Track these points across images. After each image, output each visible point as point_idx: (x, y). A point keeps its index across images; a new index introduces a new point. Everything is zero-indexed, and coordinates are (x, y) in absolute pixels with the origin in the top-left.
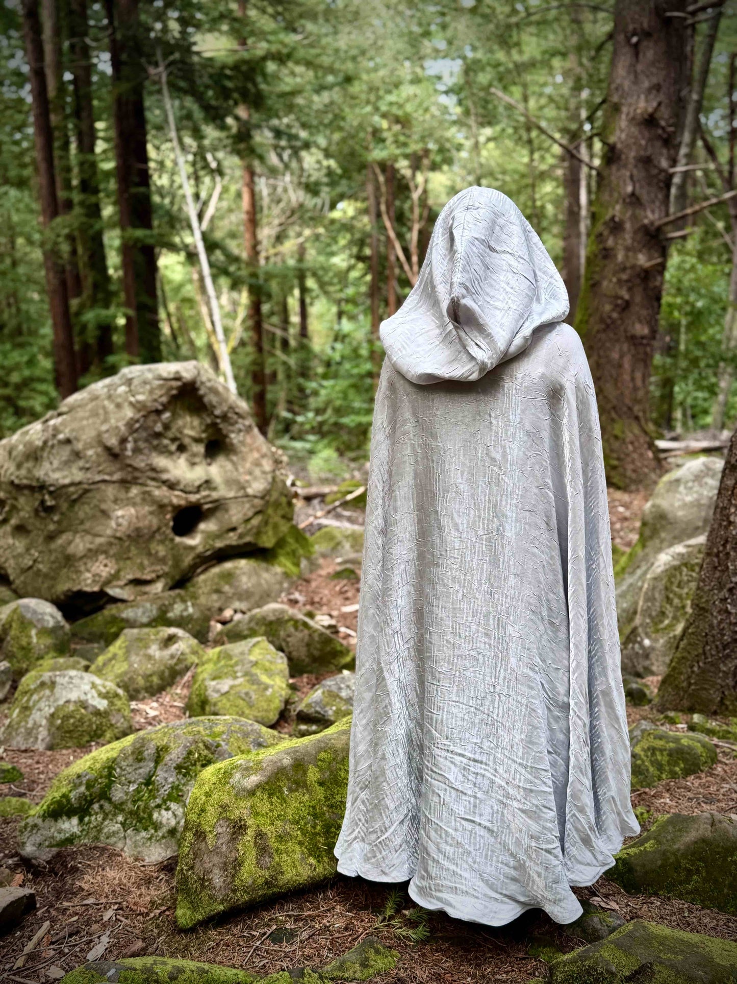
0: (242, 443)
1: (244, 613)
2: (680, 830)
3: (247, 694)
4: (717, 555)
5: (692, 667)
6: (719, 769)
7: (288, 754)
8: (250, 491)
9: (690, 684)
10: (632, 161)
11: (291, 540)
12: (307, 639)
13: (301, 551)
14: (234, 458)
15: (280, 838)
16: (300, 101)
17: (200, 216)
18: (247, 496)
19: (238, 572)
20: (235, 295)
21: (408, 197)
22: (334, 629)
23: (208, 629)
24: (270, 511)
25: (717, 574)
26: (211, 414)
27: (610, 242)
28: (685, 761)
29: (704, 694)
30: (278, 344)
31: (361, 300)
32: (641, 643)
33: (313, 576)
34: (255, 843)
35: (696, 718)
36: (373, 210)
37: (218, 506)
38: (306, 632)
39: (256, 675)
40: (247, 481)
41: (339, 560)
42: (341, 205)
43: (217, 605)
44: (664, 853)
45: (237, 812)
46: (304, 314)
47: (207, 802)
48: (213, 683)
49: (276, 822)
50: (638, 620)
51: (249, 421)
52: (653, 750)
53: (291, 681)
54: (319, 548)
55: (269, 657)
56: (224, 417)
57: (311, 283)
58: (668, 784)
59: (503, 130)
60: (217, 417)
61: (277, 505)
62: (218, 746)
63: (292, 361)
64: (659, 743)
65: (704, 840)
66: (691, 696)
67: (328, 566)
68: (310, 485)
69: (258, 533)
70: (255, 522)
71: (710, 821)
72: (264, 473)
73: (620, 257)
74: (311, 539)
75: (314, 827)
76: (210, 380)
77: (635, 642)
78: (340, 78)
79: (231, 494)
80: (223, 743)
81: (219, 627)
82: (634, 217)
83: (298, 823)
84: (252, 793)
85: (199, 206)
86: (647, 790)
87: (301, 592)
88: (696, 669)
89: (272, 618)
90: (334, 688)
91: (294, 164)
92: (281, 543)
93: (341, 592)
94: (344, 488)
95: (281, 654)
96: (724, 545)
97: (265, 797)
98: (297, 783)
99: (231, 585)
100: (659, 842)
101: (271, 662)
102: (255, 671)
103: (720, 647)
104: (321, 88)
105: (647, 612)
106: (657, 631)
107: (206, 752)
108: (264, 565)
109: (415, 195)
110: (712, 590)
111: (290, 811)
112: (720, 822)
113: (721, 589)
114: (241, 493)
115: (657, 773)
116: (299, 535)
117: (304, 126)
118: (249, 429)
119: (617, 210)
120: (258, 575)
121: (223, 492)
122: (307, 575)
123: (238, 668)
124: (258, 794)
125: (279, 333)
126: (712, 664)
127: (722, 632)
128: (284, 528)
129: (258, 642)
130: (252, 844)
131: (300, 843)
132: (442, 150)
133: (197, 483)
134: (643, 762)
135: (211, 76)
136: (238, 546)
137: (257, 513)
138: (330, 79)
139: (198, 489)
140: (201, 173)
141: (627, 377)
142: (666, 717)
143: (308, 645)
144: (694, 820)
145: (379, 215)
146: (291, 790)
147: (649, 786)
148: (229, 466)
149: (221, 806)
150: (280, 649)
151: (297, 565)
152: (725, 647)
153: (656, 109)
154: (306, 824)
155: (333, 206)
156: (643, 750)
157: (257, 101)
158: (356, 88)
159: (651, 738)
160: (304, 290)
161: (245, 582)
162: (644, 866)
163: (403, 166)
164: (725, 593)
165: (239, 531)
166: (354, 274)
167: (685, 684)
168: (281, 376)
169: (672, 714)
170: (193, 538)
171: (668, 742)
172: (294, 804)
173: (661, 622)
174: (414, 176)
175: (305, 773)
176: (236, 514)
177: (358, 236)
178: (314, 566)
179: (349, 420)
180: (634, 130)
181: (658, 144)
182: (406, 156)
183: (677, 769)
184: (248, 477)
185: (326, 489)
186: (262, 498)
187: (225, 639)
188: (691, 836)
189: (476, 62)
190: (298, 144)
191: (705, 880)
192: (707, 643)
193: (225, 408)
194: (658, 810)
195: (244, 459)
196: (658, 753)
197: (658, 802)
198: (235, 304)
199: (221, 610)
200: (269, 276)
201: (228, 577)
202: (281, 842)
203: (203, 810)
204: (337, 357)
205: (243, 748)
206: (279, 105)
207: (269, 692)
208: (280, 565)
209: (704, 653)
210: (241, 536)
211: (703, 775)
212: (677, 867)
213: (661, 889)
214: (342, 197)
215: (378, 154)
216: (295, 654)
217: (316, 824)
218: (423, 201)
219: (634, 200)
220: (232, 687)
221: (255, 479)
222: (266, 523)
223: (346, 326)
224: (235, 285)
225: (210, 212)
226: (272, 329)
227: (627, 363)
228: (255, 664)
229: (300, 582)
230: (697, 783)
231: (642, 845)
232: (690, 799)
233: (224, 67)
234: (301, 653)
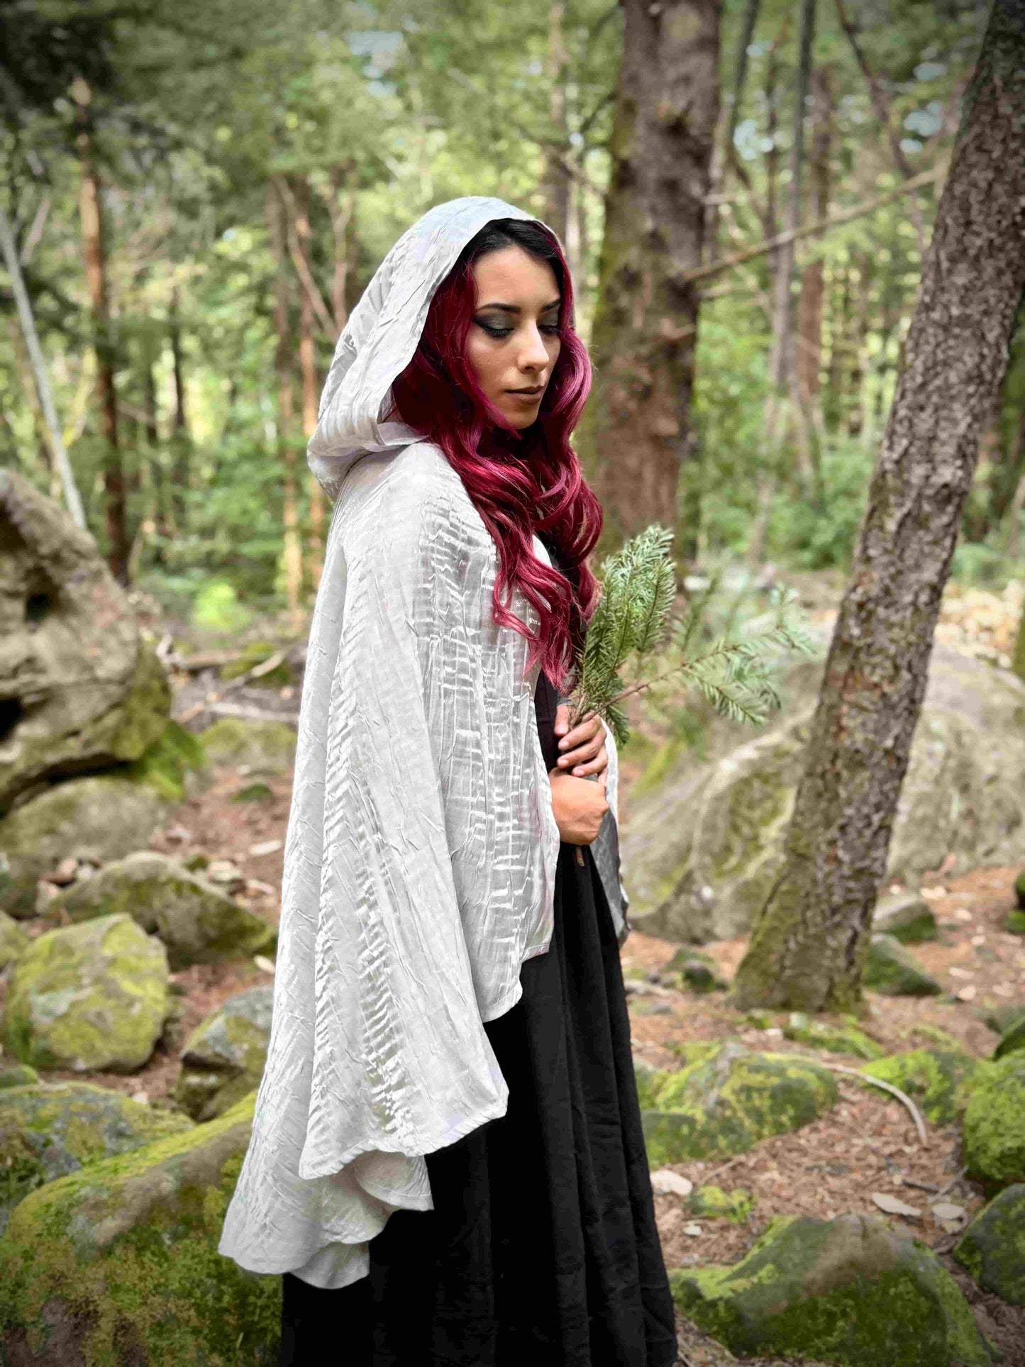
0: (87, 597)
1: (96, 866)
2: (813, 1247)
3: (99, 1015)
4: (823, 776)
5: (786, 942)
6: (844, 1113)
7: (169, 1170)
8: (101, 673)
9: (783, 968)
10: (651, 186)
11: (168, 744)
12: (197, 911)
13: (185, 761)
14: (74, 621)
15: (160, 1328)
16: (167, 80)
17: (19, 242)
18: (95, 680)
19: (83, 800)
20: (73, 358)
21: (329, 227)
22: (238, 887)
23: (35, 895)
24: (134, 702)
25: (823, 805)
26: (34, 552)
27: (624, 301)
28: (795, 1103)
29: (804, 982)
30: (142, 433)
31: (263, 370)
32: (698, 894)
33: (205, 798)
34: (115, 1344)
35: (796, 1020)
36: (277, 241)
37: (48, 698)
38: (196, 900)
39: (113, 981)
40: (96, 658)
41: (244, 769)
42: (231, 234)
43: (50, 853)
44: (791, 1287)
45: (81, 1288)
46: (180, 391)
47: (26, 1270)
48: (41, 999)
49: (151, 1299)
50: (693, 860)
51: (99, 564)
52: (747, 1090)
53: (172, 978)
54: (212, 751)
55: (134, 948)
56: (56, 558)
57: (190, 343)
58: (773, 1145)
59: (460, 138)
60: (43, 557)
61: (145, 692)
62: (47, 1143)
63: (165, 458)
64: (757, 1079)
65: (852, 1263)
66: (786, 985)
67: (227, 780)
68: (195, 649)
69: (116, 737)
70: (111, 720)
71: (860, 1231)
72: (124, 644)
73: (638, 322)
74: (200, 738)
75: (218, 1299)
76: (29, 499)
77: (689, 892)
78: (227, 50)
79: (70, 678)
80: (55, 1138)
81: (53, 892)
82: (656, 267)
83: (190, 1295)
84: (106, 1251)
85: (15, 228)
86: (742, 1158)
87: (185, 825)
88: (792, 945)
89: (139, 876)
90: (245, 1013)
91: (160, 173)
92: (153, 749)
93: (251, 823)
94: (250, 655)
95: (155, 941)
96: (833, 762)
97: (131, 1255)
98: (187, 1222)
99: (72, 820)
100: (781, 1269)
101: (139, 957)
102: (115, 974)
103: (828, 913)
104: (198, 64)
105: (705, 848)
106: (721, 874)
107: (25, 1155)
108: (125, 785)
109: (339, 224)
110: (814, 827)
111: (175, 1275)
112: (876, 1231)
113: (828, 824)
114: (86, 676)
115: (755, 1127)
116: (181, 735)
117: (173, 117)
118: (97, 576)
119: (632, 256)
120: (116, 802)
121: (56, 675)
122: (194, 796)
123: (83, 970)
124: (118, 1251)
125: (142, 417)
126: (816, 937)
127: (829, 889)
128: (157, 727)
129: (117, 925)
130: (109, 1346)
131: (196, 1331)
132: (375, 162)
133: (13, 663)
134: (734, 1111)
135: (33, 39)
136: (82, 761)
137: (115, 706)
138: (211, 51)
139: (15, 672)
140: (20, 181)
141: (647, 493)
142: (751, 1019)
143: (199, 920)
144: (833, 1228)
145: (286, 250)
146: (176, 1237)
147: (745, 1150)
148: (65, 634)
149: (52, 1277)
150: (152, 930)
151: (179, 780)
152: (834, 911)
153: (686, 111)
154: (204, 1294)
155: (219, 234)
156: (735, 1092)
157: (102, 79)
158: (247, 67)
159: (744, 1072)
160: (179, 356)
161: (96, 815)
162: (760, 1311)
163: (319, 181)
164: (834, 833)
165: (86, 735)
166: (253, 335)
167: (776, 968)
168: (147, 480)
169: (758, 1014)
170: (8, 749)
171: (768, 1076)
172: (181, 1261)
173: (726, 860)
174: (335, 197)
175: (200, 1202)
176: (78, 710)
177: (257, 278)
178: (206, 782)
179: (251, 549)
180: (656, 140)
181: (688, 162)
182: (325, 168)
183: (784, 1119)
184: (97, 652)
185: (220, 657)
186: (122, 682)
187: (64, 913)
188: (831, 1258)
189: (423, 38)
190: (163, 142)
191: (856, 1329)
192: (808, 907)
193: (56, 543)
194: (763, 1194)
195: (89, 623)
196: (755, 1095)
197: (763, 1178)
198: (75, 372)
199: (56, 861)
200: (125, 334)
201: (68, 809)
202: (160, 1334)
203: (19, 1285)
204: (231, 454)
205: (91, 1143)
206: (135, 85)
207: (136, 1010)
208: (153, 783)
209: (804, 922)
210: (87, 744)
211: (821, 1125)
212: (812, 1311)
213: (788, 1346)
214: (231, 222)
215: (281, 163)
216: (177, 936)
217: (222, 1293)
218: (350, 235)
219: (655, 242)
220: (74, 1005)
221: (109, 653)
222: (128, 721)
223: (244, 409)
224: (74, 344)
225: (33, 237)
226: (131, 412)
227: (649, 474)
228: (113, 962)
229: (184, 808)
230: (814, 1138)
231: (754, 1273)
232: (809, 1169)
233: (51, 25)
234: (187, 933)
